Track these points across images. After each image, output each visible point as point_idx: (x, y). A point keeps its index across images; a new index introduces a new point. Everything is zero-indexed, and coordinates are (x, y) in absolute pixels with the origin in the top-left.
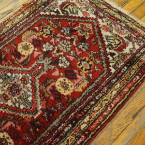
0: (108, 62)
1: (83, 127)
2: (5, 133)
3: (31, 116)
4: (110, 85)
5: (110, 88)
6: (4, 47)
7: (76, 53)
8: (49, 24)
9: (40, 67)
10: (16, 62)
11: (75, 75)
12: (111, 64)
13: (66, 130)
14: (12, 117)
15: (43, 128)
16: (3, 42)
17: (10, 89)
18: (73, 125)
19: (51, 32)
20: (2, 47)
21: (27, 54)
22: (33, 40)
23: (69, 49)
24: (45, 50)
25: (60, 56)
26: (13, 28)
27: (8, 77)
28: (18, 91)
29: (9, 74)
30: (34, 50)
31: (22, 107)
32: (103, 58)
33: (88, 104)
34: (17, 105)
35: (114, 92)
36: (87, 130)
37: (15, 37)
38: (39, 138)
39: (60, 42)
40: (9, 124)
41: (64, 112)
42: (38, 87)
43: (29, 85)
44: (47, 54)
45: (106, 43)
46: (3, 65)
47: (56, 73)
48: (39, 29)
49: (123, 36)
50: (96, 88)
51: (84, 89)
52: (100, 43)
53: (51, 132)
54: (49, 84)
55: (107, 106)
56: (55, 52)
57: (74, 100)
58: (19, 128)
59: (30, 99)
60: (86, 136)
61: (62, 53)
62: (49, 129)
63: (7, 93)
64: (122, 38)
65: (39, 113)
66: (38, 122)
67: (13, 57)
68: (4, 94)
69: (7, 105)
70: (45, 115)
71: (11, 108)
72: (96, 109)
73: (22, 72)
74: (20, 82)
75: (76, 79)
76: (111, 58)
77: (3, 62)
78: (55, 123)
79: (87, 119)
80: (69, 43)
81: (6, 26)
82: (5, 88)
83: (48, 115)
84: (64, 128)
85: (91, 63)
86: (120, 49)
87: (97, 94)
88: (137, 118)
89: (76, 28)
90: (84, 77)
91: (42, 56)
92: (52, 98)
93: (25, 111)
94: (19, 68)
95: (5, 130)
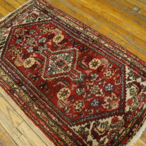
0: (44, 21)
1: (81, 29)
2: (89, 64)
3: (77, 52)
4: (58, 20)
5: (60, 20)
6: (26, 77)
7: (37, 35)
8: (11, 51)
9: (45, 52)
10: (40, 67)
11: (51, 35)
12: (46, 19)
13: (84, 36)
14: (79, 62)
15: (84, 46)
16: (21, 78)
17: (60, 66)
18: (81, 33)
19: (18, 49)
20: (26, 78)
21: (34, 61)
22: (23, 59)
23: (33, 38)
24: (32, 51)
25: (38, 42)
26: (9, 75)
27: (51, 69)
28: (61, 61)
29: (49, 69)
30: (32, 57)
31: (72, 58)
32: (41, 23)
33: (69, 28)
34: (71, 60)
35: (63, 18)
36: (83, 27)
37: (19, 71)
38: (90, 47)
39: (28, 43)
40: (83, 63)
41: (74, 37)
42: (58, 51)
43: (57, 56)
44: (35, 49)
45: (31, 22)
46: (41, 75)
47: (50, 43)
48: (15, 56)
49: (27, 15)
50: (60, 25)
51: (60, 30)
52: (31, 25)
53: (86, 42)
54: (57, 46)
55: (70, 21)
56: (34, 45)
57: (67, 34)
58: (85, 57)
59: (66, 54)
60: (86, 28)
61: (36, 42)
62: (84, 43)
63: (63, 67)
64: (29, 16)
65: (76, 49)
66: (81, 48)
67: (36, 69)
68: (64, 69)
69: (71, 66)
70: (76, 46)
71: (73, 64)
72: (72, 25)
73: (48, 61)
74: (55, 61)
75: (54, 34)
76: (42, 20)
77: (39, 75)
78: (81, 41)
79: (78, 28)
80: (28, 39)
81: (6, 80)
82: (60, 69)
83: (76, 44)
84: (83, 37)
85: (44, 28)
86: (37, 16)
87: (63, 25)
88: (76, 11)
89: (18, 37)
90: (53, 30)
91: (37, 52)
92: (66, 43)
93: (75, 55)
94: (45, 64)
95: (88, 64)
